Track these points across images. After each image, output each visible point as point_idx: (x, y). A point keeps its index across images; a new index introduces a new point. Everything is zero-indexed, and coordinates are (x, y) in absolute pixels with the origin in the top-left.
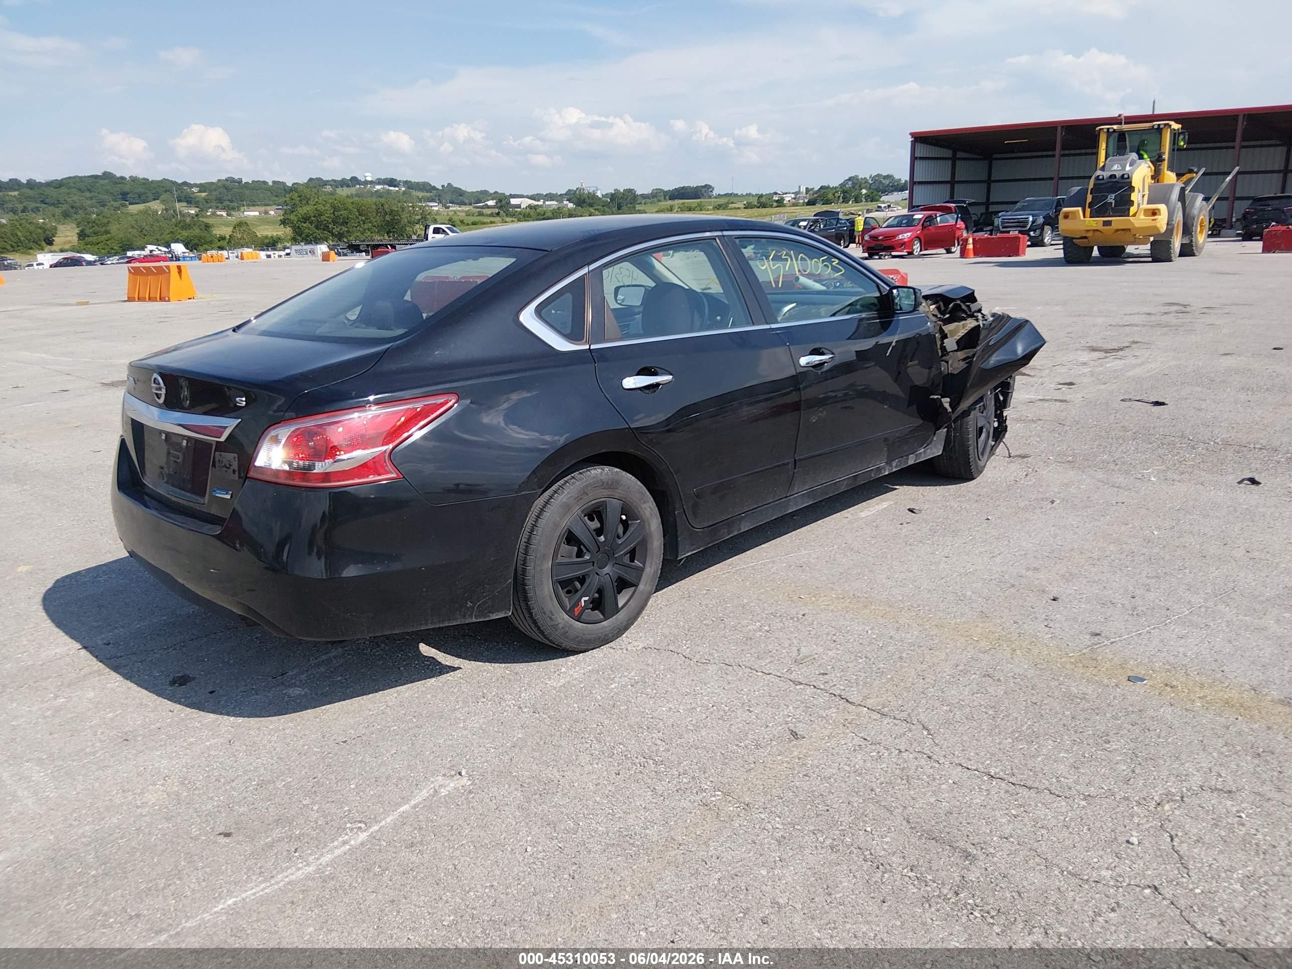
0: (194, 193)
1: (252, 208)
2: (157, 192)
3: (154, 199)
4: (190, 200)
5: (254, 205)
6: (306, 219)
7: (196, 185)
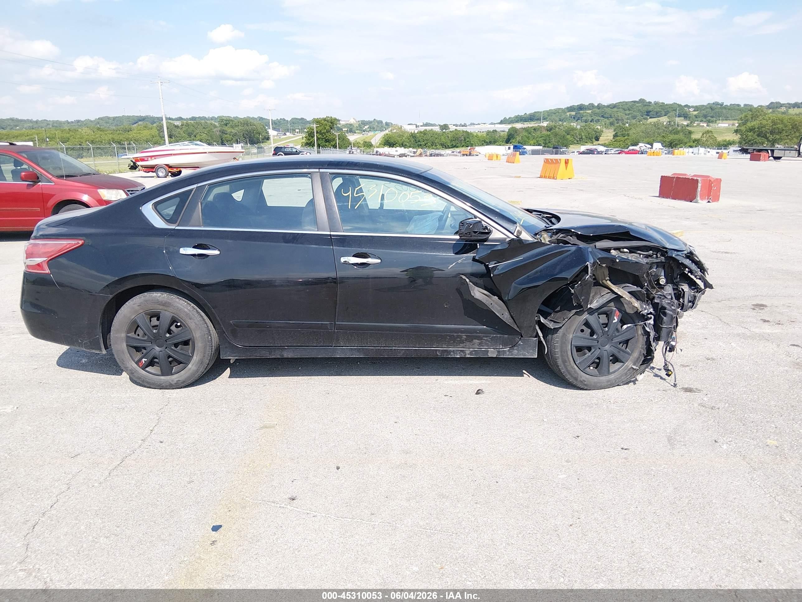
0: (690, 112)
1: (724, 121)
2: (668, 111)
3: (665, 115)
4: (686, 116)
5: (726, 120)
6: (752, 130)
7: (692, 107)
